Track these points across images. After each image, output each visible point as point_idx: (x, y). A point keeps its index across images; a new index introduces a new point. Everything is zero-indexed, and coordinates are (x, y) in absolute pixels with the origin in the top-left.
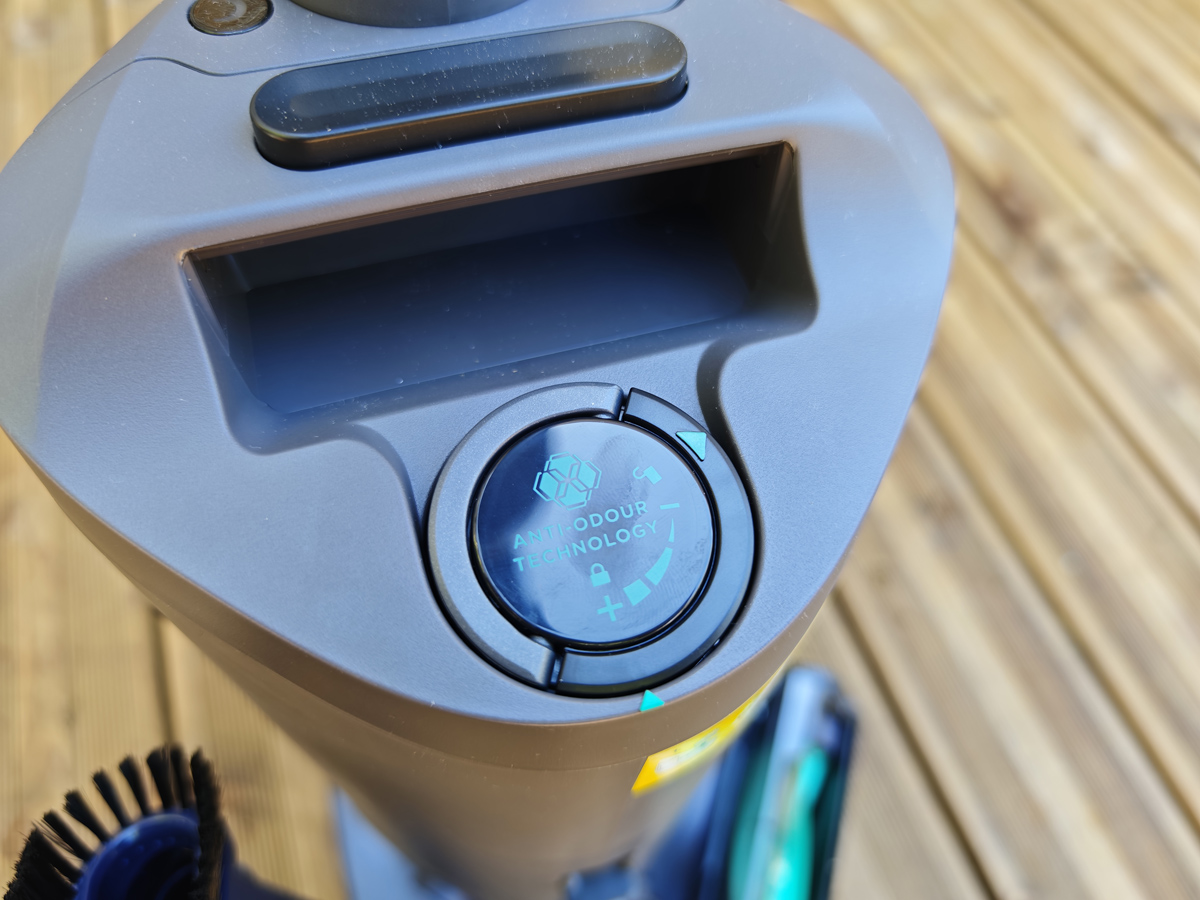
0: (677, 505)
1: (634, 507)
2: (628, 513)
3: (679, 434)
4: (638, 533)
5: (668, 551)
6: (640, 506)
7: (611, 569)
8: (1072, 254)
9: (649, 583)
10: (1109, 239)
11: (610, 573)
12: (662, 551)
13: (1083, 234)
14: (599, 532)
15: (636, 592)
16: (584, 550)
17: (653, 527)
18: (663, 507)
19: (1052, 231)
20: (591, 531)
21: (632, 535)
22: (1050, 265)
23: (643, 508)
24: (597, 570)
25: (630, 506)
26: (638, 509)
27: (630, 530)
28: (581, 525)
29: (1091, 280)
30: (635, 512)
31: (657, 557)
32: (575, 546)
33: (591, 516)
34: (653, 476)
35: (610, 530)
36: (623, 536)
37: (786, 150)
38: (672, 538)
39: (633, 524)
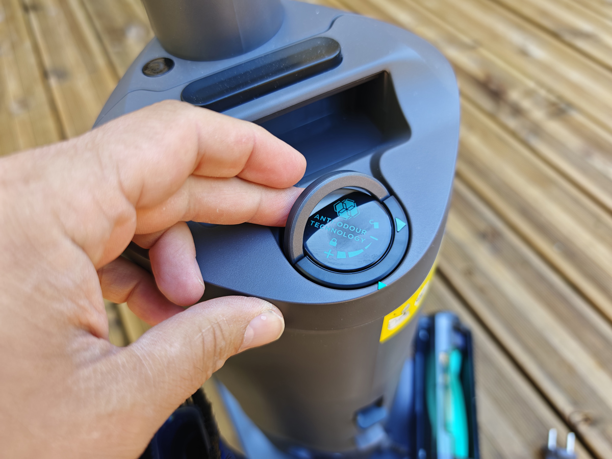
0: (377, 239)
1: (362, 231)
2: (358, 231)
3: (396, 219)
4: (356, 239)
5: (362, 251)
6: (364, 232)
7: (339, 243)
8: (526, 104)
9: (347, 256)
10: (543, 93)
11: (337, 244)
12: (360, 249)
13: (529, 93)
14: (344, 230)
15: (341, 255)
16: (335, 232)
17: (363, 241)
18: (371, 237)
19: (514, 95)
20: (342, 229)
21: (354, 238)
22: (517, 111)
23: (364, 233)
24: (334, 241)
25: (360, 230)
26: (363, 232)
27: (354, 236)
28: (340, 224)
29: (538, 114)
30: (361, 232)
31: (356, 250)
32: (333, 229)
33: (345, 224)
34: (376, 225)
35: (348, 232)
36: (351, 236)
37: (386, 74)
38: (366, 248)
39: (357, 235)
